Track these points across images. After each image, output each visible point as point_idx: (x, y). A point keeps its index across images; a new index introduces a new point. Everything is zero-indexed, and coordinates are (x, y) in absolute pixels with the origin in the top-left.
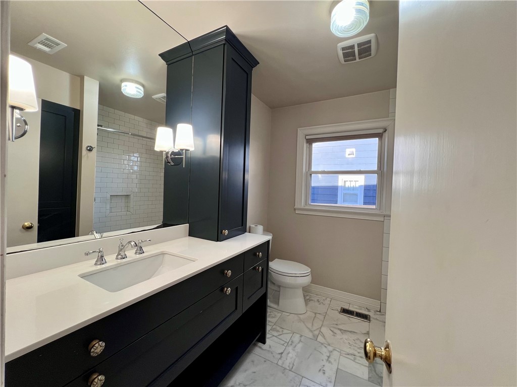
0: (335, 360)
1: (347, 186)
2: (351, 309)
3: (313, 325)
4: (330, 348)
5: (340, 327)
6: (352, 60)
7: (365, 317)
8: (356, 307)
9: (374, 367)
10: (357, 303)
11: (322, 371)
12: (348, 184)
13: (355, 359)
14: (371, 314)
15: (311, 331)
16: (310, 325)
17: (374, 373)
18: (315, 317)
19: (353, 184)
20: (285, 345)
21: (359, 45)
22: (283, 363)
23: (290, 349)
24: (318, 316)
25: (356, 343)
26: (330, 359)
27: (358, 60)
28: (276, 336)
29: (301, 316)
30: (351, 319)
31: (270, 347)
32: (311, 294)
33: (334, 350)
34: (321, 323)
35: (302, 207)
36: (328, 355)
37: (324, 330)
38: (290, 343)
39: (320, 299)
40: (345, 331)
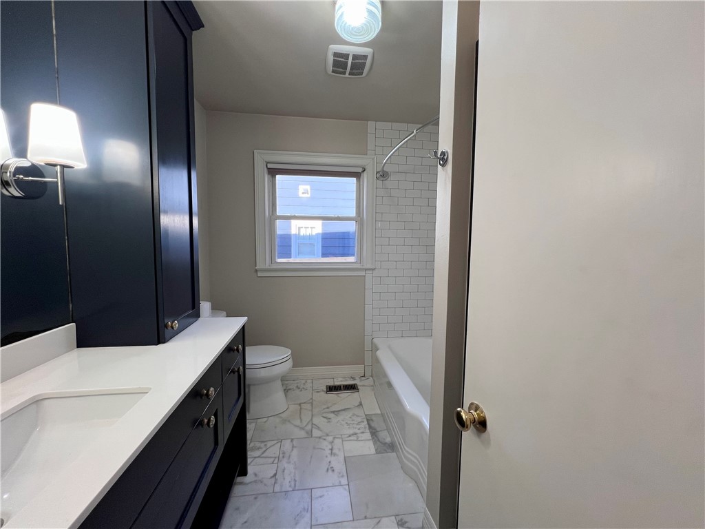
0: (339, 450)
1: (302, 234)
2: (337, 383)
3: (301, 420)
4: (330, 439)
5: (333, 409)
6: (341, 73)
7: (352, 388)
8: (341, 379)
9: (376, 436)
10: (341, 375)
11: (330, 471)
12: (303, 232)
13: (358, 437)
14: (357, 382)
15: (302, 429)
16: (298, 422)
17: (379, 443)
18: (301, 409)
19: (309, 232)
20: (276, 461)
21: (355, 57)
22: (282, 486)
23: (284, 464)
24: (303, 406)
25: (353, 420)
26: (334, 451)
27: (347, 75)
28: (259, 457)
29: (283, 415)
30: (340, 395)
31: (256, 475)
32: (286, 382)
33: (334, 438)
34: (310, 413)
35: (267, 267)
36: (331, 448)
37: (316, 420)
38: (281, 455)
39: (299, 385)
40: (339, 411)
